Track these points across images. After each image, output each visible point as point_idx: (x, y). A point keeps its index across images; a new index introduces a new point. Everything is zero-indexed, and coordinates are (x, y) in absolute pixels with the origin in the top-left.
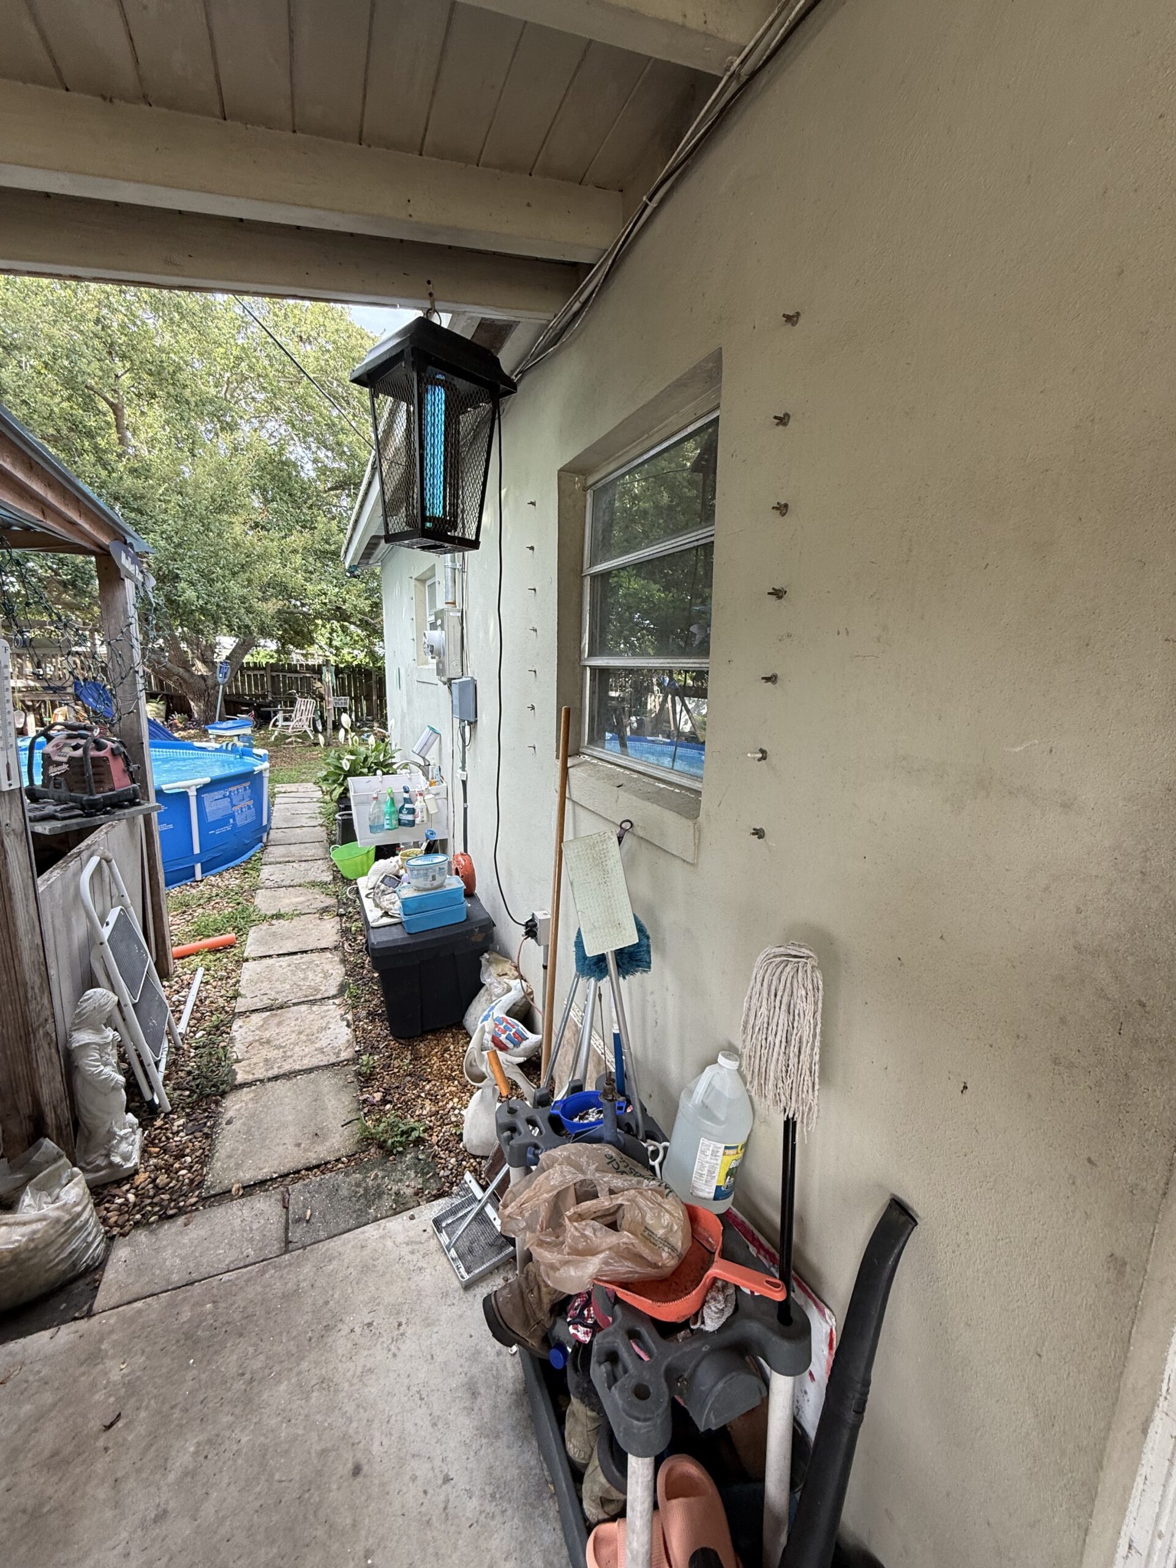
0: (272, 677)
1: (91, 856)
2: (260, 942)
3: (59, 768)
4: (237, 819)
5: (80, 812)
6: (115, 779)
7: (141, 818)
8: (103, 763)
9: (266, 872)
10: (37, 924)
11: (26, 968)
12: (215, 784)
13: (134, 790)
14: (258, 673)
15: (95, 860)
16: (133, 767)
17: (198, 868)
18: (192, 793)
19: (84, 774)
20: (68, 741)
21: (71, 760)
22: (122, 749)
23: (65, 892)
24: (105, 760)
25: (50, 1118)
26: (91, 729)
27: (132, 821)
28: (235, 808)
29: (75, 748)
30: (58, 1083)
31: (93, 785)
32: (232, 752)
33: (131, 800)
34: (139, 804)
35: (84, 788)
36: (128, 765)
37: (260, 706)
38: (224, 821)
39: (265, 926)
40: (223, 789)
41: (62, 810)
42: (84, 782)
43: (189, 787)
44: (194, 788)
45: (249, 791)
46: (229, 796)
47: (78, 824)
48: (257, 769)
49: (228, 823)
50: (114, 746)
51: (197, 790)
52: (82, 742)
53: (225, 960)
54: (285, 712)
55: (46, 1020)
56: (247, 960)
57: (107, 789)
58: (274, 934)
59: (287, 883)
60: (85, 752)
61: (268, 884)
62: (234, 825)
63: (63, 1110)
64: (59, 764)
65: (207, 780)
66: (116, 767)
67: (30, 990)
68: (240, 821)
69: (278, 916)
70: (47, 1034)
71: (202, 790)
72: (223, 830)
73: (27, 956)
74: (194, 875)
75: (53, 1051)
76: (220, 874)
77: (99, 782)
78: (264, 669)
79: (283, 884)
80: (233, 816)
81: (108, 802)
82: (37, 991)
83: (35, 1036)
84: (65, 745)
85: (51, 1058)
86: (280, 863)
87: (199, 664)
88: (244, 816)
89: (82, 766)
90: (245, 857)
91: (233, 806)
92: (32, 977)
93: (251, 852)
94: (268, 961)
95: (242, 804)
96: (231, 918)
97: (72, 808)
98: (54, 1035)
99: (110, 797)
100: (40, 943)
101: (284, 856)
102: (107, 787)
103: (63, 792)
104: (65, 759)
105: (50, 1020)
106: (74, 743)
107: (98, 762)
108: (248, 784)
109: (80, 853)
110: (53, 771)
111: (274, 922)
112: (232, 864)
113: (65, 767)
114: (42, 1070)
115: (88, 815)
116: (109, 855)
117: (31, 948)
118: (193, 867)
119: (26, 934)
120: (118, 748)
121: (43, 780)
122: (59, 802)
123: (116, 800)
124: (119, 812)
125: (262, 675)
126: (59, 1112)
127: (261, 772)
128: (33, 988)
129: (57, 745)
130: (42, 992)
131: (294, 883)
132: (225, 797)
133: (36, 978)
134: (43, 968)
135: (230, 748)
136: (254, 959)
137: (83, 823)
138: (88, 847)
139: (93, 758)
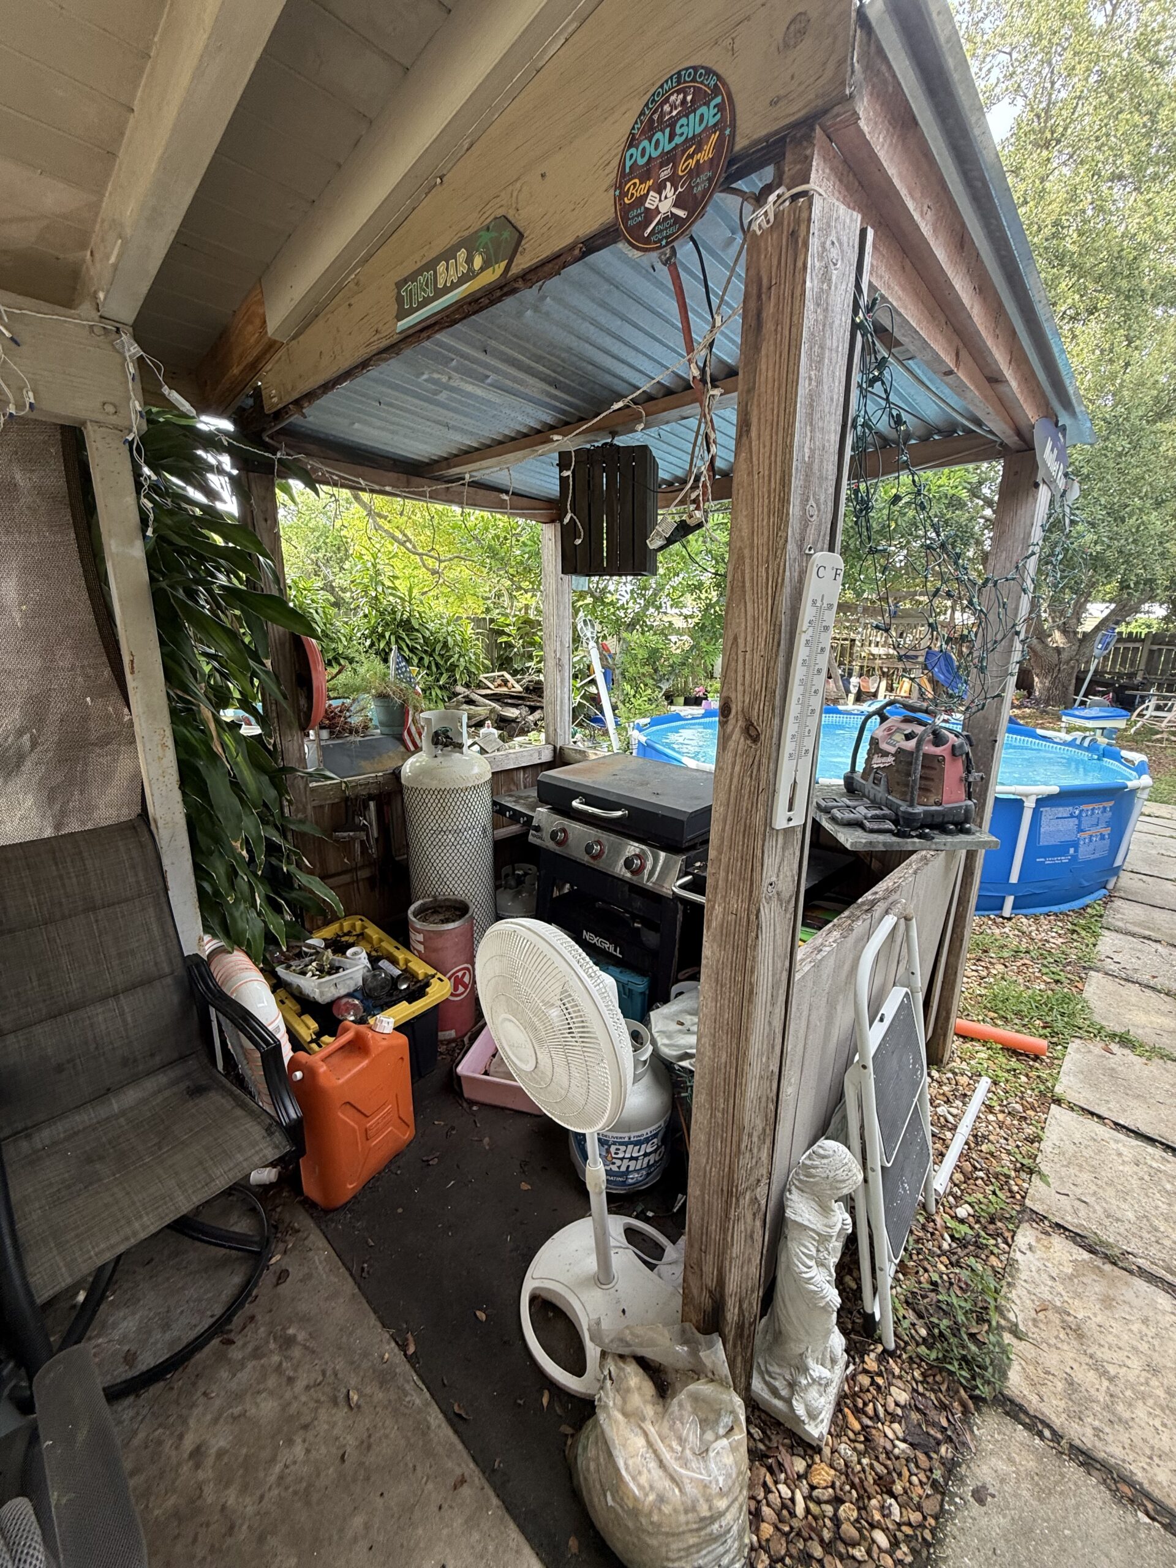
0: (1151, 652)
1: (887, 912)
2: (1087, 1076)
3: (884, 759)
4: (1081, 850)
5: (890, 825)
6: (946, 788)
7: (963, 853)
8: (936, 765)
9: (1108, 943)
10: (779, 1040)
11: (748, 1104)
12: (1066, 797)
13: (967, 810)
14: (1131, 645)
15: (890, 921)
16: (975, 775)
17: (1010, 901)
18: (1030, 804)
19: (909, 775)
20: (903, 726)
21: (900, 751)
22: (967, 748)
23: (838, 967)
24: (940, 760)
25: (732, 1314)
26: (933, 714)
27: (951, 855)
28: (1081, 835)
29: (908, 737)
30: (754, 1270)
31: (916, 793)
32: (1088, 749)
33: (958, 824)
34: (968, 832)
35: (904, 794)
36: (968, 771)
37: (1124, 687)
38: (1061, 849)
39: (1097, 1047)
40: (1073, 805)
41: (875, 818)
42: (907, 785)
43: (1027, 796)
44: (1034, 798)
45: (1109, 814)
46: (1079, 817)
47: (884, 844)
48: (1131, 784)
49: (1065, 853)
50: (958, 741)
51: (1038, 800)
52: (919, 729)
53: (1023, 1079)
54: (1159, 698)
55: (759, 1181)
56: (1058, 1102)
57: (932, 801)
58: (1112, 1073)
59: (1145, 978)
60: (919, 744)
61: (1109, 965)
62: (1074, 858)
63: (750, 1304)
64: (885, 754)
65: (1055, 789)
66: (953, 771)
67: (745, 1138)
68: (1085, 853)
69: (1125, 1041)
70: (755, 1200)
71: (1043, 802)
72: (1057, 860)
73: (754, 1089)
74: (1001, 908)
75: (758, 1223)
76: (1036, 918)
77: (925, 790)
78: (1143, 641)
79: (1136, 976)
80: (1075, 845)
81: (929, 820)
82: (755, 1139)
83: (738, 1200)
84: (898, 730)
85: (752, 1232)
86: (1133, 935)
87: (1057, 635)
88: (1092, 847)
89: (911, 763)
90: (1076, 904)
91: (1080, 830)
92: (752, 1118)
93: (1087, 900)
94: (1093, 1125)
95: (1093, 831)
96: (1042, 1005)
97: (884, 818)
98: (763, 1202)
99: (932, 814)
100: (776, 1070)
101: (1140, 924)
102: (933, 799)
103: (880, 792)
104: (893, 750)
105: (765, 1181)
106: (909, 728)
107: (932, 763)
108: (1111, 803)
109: (873, 903)
110: (878, 762)
111: (1114, 1047)
112: (1055, 909)
113: (890, 760)
114: (736, 1250)
115: (898, 834)
116: (910, 911)
117: (761, 1077)
118: (1003, 898)
119: (760, 1055)
120: (961, 746)
121: (865, 769)
122: (875, 804)
123: (938, 820)
124: (941, 839)
125: (1136, 649)
126: (745, 1306)
127: (1134, 791)
128: (750, 1135)
129: (889, 729)
130: (762, 1140)
131: (1157, 983)
132: (1072, 816)
133: (758, 1121)
134: (772, 1107)
135: (1086, 743)
136: (1071, 1108)
137: (891, 844)
138: (890, 891)
139: (925, 755)
